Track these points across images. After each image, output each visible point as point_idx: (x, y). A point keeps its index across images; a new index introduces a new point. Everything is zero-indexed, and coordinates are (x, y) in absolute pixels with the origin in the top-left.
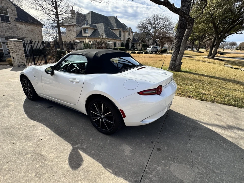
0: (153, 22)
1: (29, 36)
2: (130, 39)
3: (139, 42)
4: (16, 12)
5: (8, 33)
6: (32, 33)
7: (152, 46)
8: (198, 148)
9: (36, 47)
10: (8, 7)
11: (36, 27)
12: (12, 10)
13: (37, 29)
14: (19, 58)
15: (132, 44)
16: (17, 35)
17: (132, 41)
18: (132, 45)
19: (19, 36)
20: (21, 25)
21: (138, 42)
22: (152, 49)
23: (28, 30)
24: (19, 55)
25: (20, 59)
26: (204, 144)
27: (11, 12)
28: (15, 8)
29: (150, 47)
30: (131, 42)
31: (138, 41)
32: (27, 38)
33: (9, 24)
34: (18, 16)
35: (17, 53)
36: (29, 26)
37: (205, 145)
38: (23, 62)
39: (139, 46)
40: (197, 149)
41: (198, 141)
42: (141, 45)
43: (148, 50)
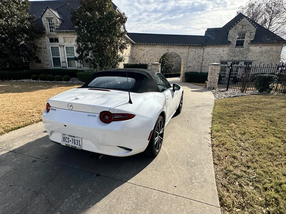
1: (259, 59)
4: (254, 34)
5: (237, 57)
6: (265, 55)
8: (10, 195)
9: (263, 71)
10: (248, 30)
11: (274, 47)
12: (251, 33)
13: (274, 49)
14: (211, 81)
16: (245, 58)
19: (247, 59)
20: (254, 47)
23: (261, 52)
24: (212, 78)
25: (213, 82)
26: (10, 204)
27: (249, 35)
28: (255, 30)
32: (256, 61)
33: (241, 48)
34: (255, 38)
35: (211, 76)
36: (263, 47)
37: (7, 206)
38: (214, 85)
40: (10, 192)
41: (21, 200)
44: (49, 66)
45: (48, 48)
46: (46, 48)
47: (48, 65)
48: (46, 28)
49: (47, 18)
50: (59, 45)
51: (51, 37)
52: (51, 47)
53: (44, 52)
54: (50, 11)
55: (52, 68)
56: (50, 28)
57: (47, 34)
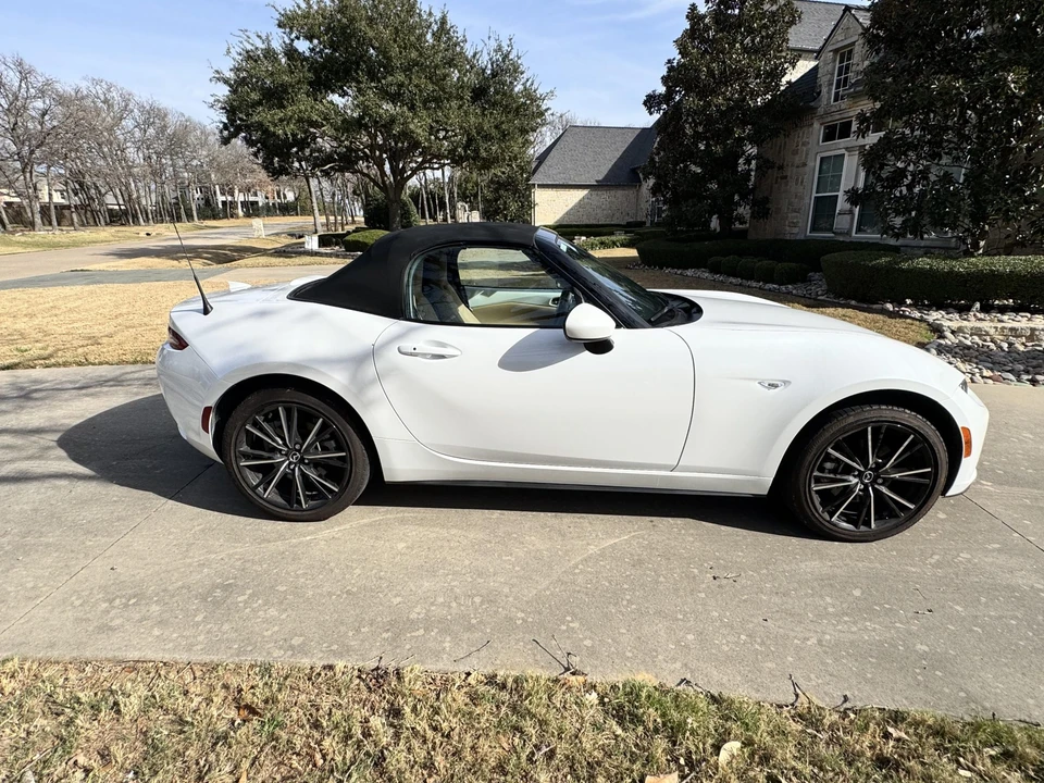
44: (796, 230)
45: (812, 164)
46: (805, 165)
47: (795, 225)
48: (824, 90)
49: (836, 51)
50: (847, 149)
51: (830, 119)
52: (822, 158)
53: (797, 179)
54: (852, 20)
55: (802, 237)
56: (838, 87)
57: (821, 111)
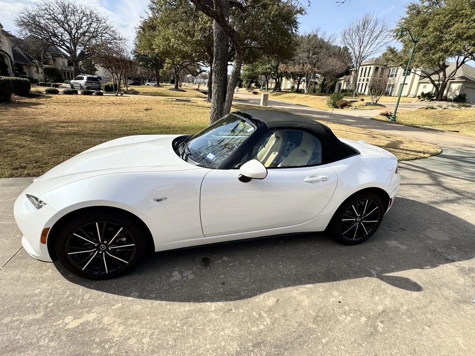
0: (61, 17)
2: (7, 54)
3: (34, 63)
7: (85, 77)
15: (15, 66)
17: (12, 59)
18: (16, 70)
21: (32, 62)
22: (86, 82)
29: (82, 79)
30: (11, 61)
31: (31, 60)
39: (38, 72)
42: (40, 70)
43: (74, 85)
